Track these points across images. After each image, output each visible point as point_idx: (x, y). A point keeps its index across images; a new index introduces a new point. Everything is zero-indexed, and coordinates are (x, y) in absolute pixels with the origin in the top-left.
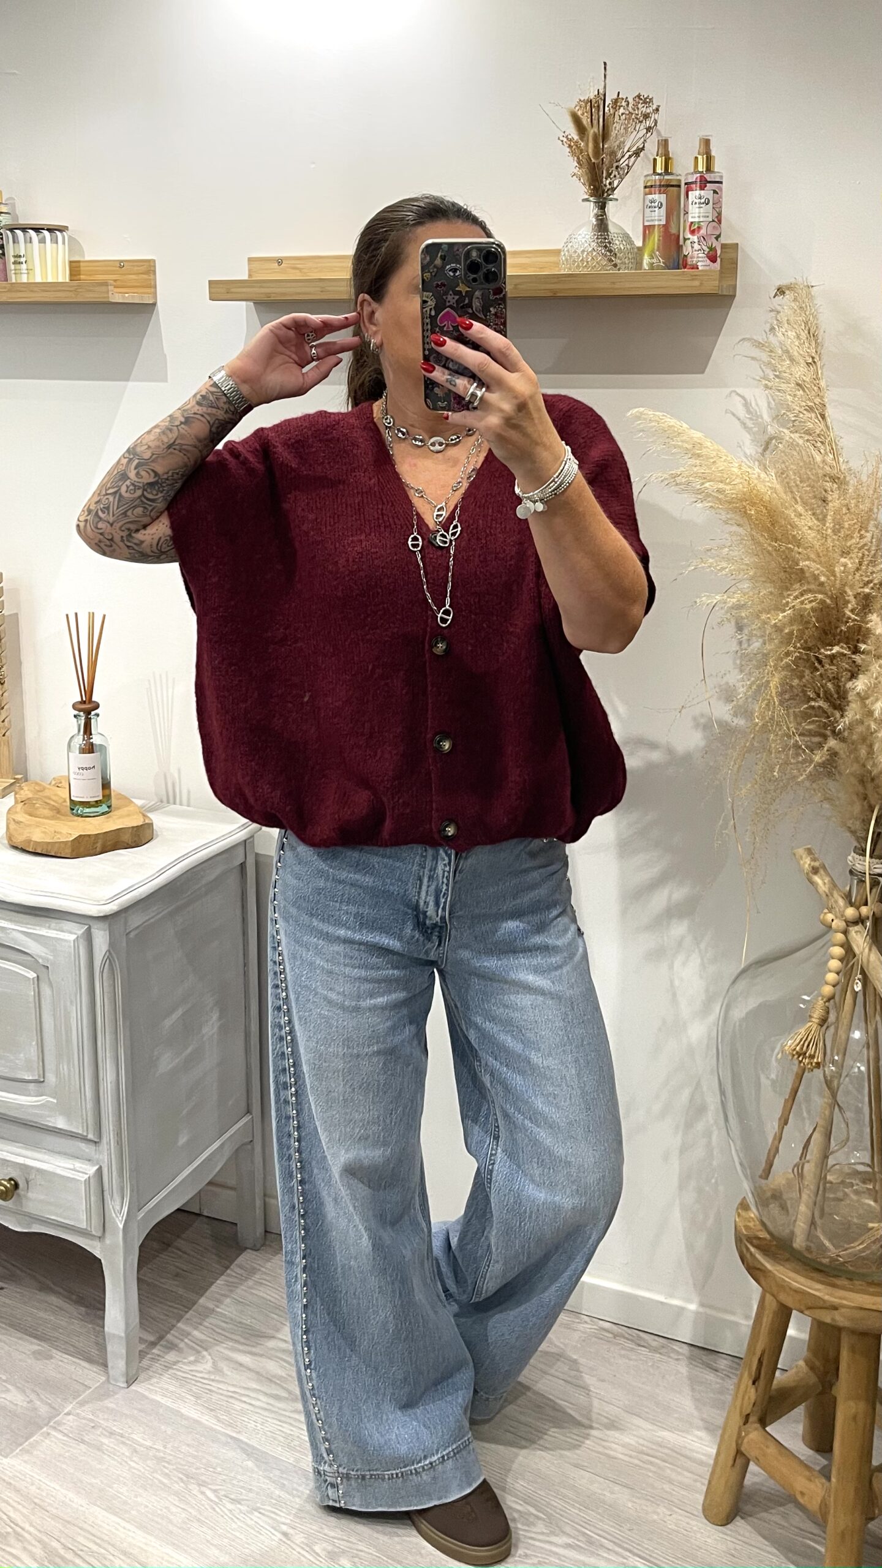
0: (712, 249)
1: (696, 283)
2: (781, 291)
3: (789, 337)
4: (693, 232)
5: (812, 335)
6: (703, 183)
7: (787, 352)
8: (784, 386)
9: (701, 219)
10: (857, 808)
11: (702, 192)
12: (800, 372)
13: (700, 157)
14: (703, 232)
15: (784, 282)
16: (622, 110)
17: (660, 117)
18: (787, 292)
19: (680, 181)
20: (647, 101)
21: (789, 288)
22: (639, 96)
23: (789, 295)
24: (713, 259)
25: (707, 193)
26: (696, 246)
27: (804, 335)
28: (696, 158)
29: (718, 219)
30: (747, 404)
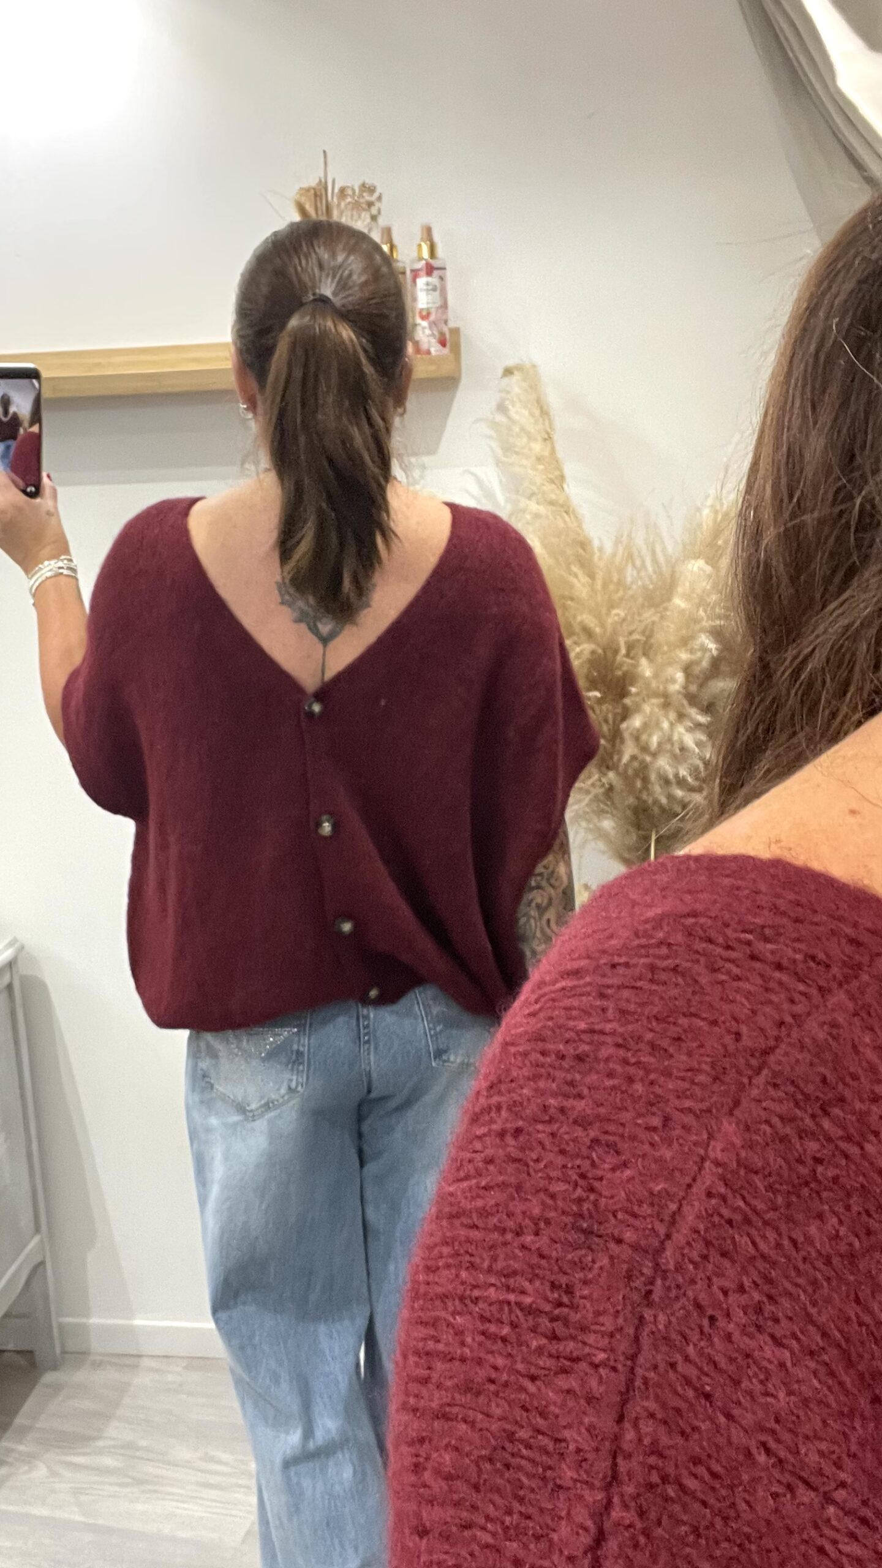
0: (442, 334)
1: (433, 368)
2: (508, 372)
3: (521, 414)
4: (423, 318)
5: (544, 412)
6: (430, 270)
7: (522, 429)
8: (524, 462)
9: (430, 306)
10: (633, 837)
11: (430, 279)
12: (537, 447)
13: (423, 244)
14: (432, 318)
15: (510, 363)
16: (349, 199)
17: (383, 206)
18: (516, 372)
19: (405, 268)
20: (371, 190)
21: (519, 368)
22: (363, 185)
23: (517, 377)
24: (443, 343)
25: (434, 280)
26: (428, 332)
27: (537, 412)
28: (420, 246)
29: (444, 306)
30: (480, 483)
